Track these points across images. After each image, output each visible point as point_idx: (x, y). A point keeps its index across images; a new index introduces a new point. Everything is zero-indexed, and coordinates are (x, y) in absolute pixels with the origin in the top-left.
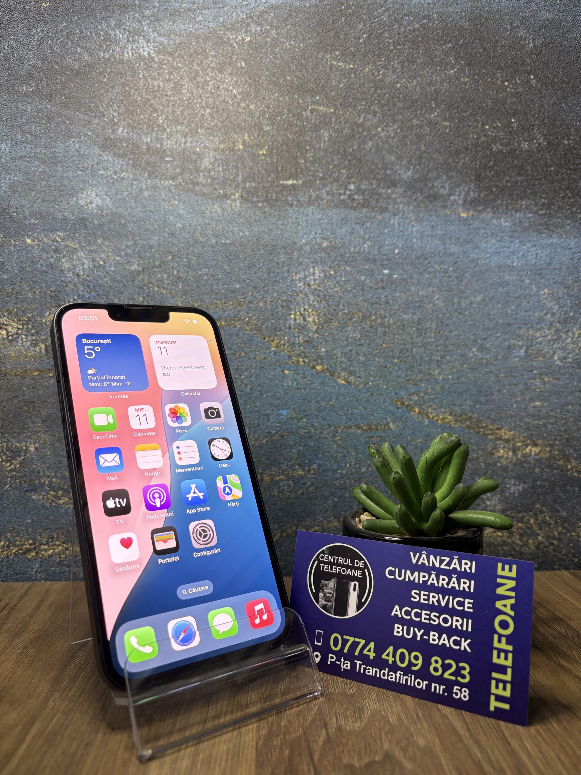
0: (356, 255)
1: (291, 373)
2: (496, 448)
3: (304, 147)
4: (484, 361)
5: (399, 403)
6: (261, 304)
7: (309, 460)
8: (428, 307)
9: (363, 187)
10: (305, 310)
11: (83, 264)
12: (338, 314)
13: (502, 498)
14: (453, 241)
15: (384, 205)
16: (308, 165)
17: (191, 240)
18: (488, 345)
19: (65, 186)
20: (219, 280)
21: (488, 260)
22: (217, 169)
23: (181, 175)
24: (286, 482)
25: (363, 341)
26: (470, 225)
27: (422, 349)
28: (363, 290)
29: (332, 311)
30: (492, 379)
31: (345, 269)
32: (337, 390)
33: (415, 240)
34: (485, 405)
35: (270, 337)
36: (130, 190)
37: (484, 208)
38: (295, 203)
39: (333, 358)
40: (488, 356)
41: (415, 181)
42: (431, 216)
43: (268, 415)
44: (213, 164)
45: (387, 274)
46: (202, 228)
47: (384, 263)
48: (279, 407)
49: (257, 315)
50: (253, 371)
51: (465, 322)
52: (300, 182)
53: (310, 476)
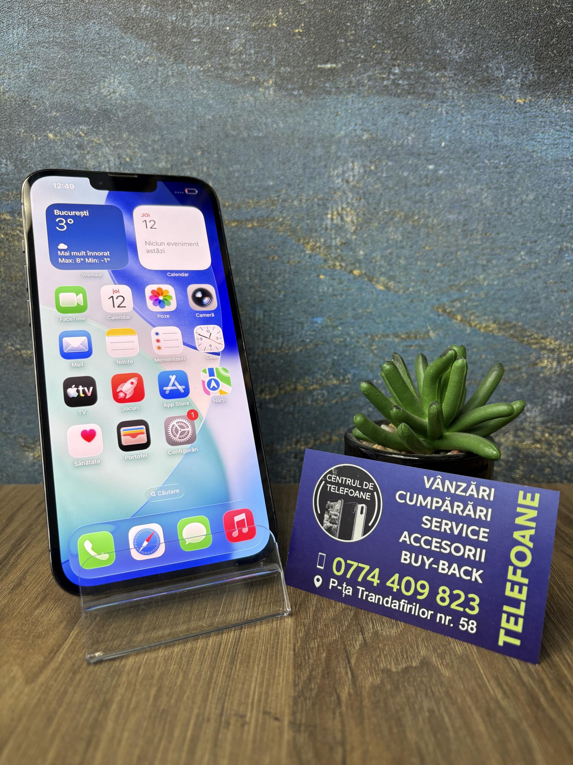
0: (399, 148)
1: (328, 278)
2: (540, 358)
3: (344, 24)
4: (533, 266)
5: (440, 310)
6: (296, 203)
7: (344, 370)
8: (475, 206)
9: (409, 70)
10: (342, 209)
11: (109, 161)
12: (378, 213)
13: (543, 410)
14: (506, 132)
15: (431, 91)
16: (349, 44)
17: (221, 134)
18: (538, 249)
19: (86, 74)
20: (251, 176)
21: (544, 153)
22: (248, 52)
23: (209, 59)
24: (319, 392)
25: (404, 244)
26: (526, 112)
27: (467, 253)
28: (406, 187)
29: (372, 210)
30: (540, 285)
31: (386, 164)
32: (375, 296)
33: (464, 132)
34: (531, 312)
35: (305, 239)
36: (155, 77)
37: (544, 93)
38: (334, 90)
39: (371, 262)
40: (537, 261)
41: (468, 62)
42: (484, 103)
43: (302, 324)
44: (244, 45)
45: (432, 170)
46: (233, 120)
47: (428, 158)
48: (313, 315)
49: (291, 215)
50: (287, 276)
51: (514, 223)
52: (340, 65)
53: (345, 386)
